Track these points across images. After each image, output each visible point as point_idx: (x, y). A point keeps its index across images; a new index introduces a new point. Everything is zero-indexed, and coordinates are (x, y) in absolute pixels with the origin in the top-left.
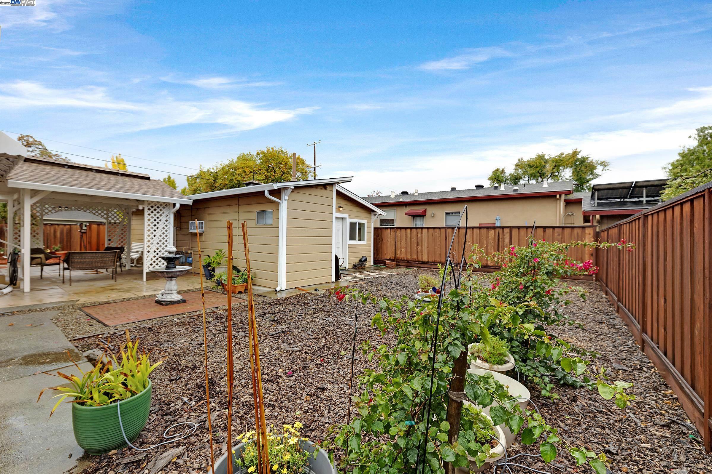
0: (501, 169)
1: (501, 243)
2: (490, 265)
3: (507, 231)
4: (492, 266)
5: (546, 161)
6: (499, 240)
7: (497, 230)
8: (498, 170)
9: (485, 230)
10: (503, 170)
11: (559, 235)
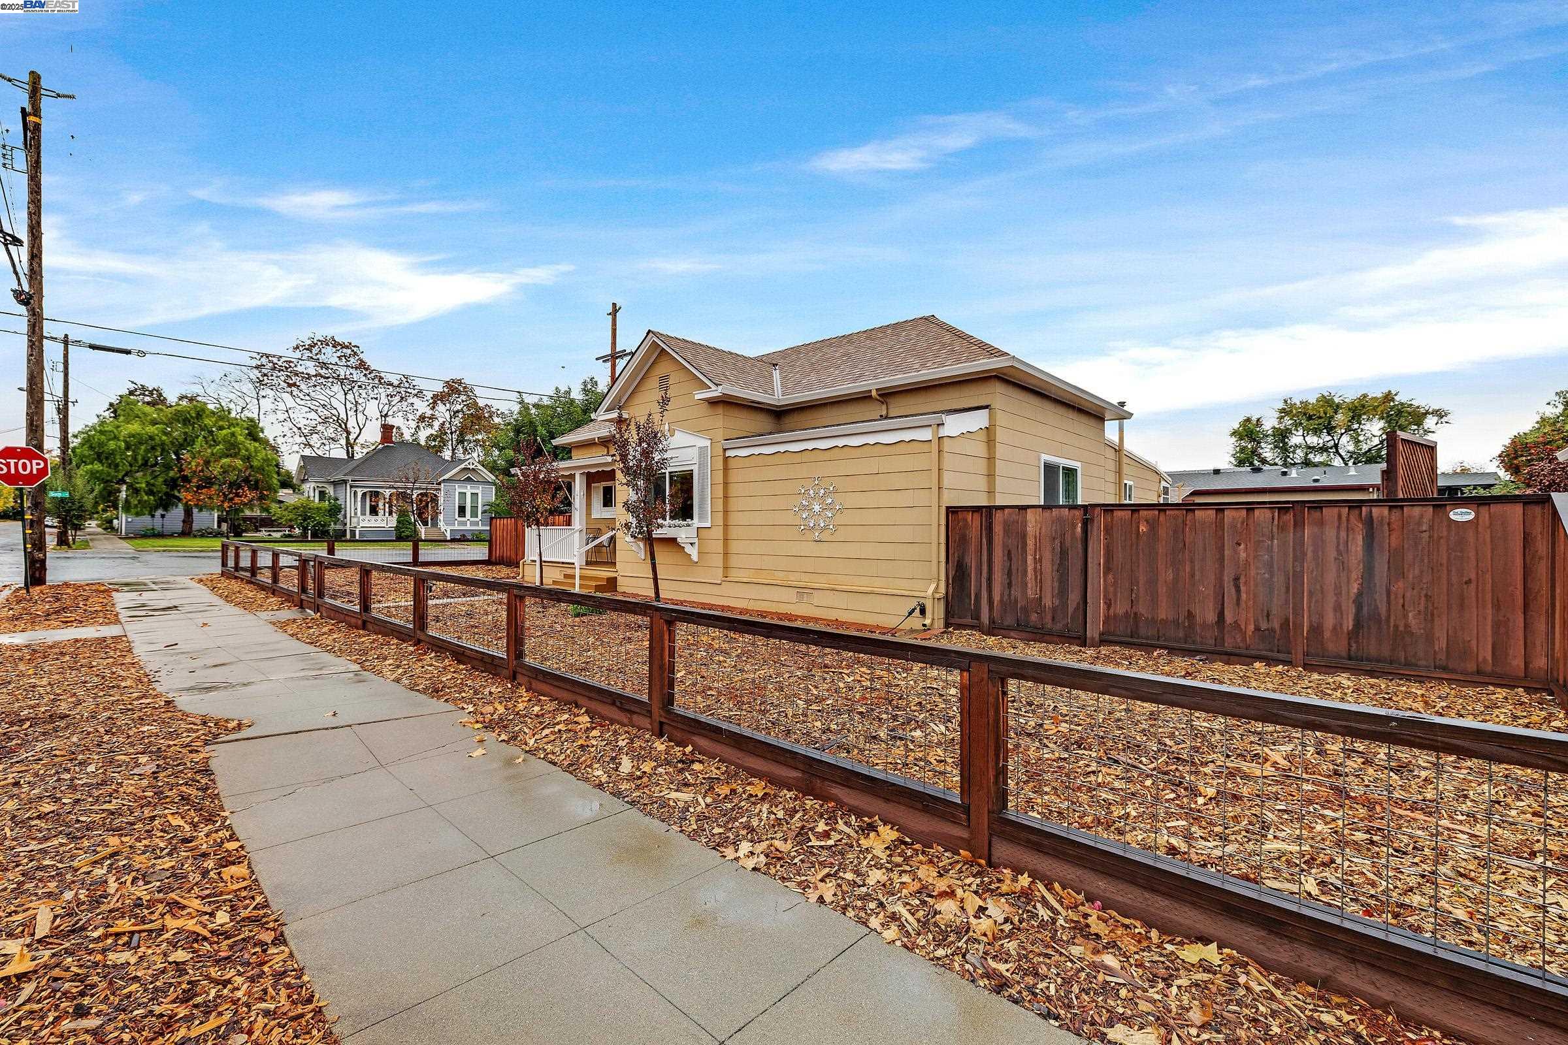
0: (1254, 419)
5: (1337, 408)
8: (1248, 420)
10: (1258, 420)
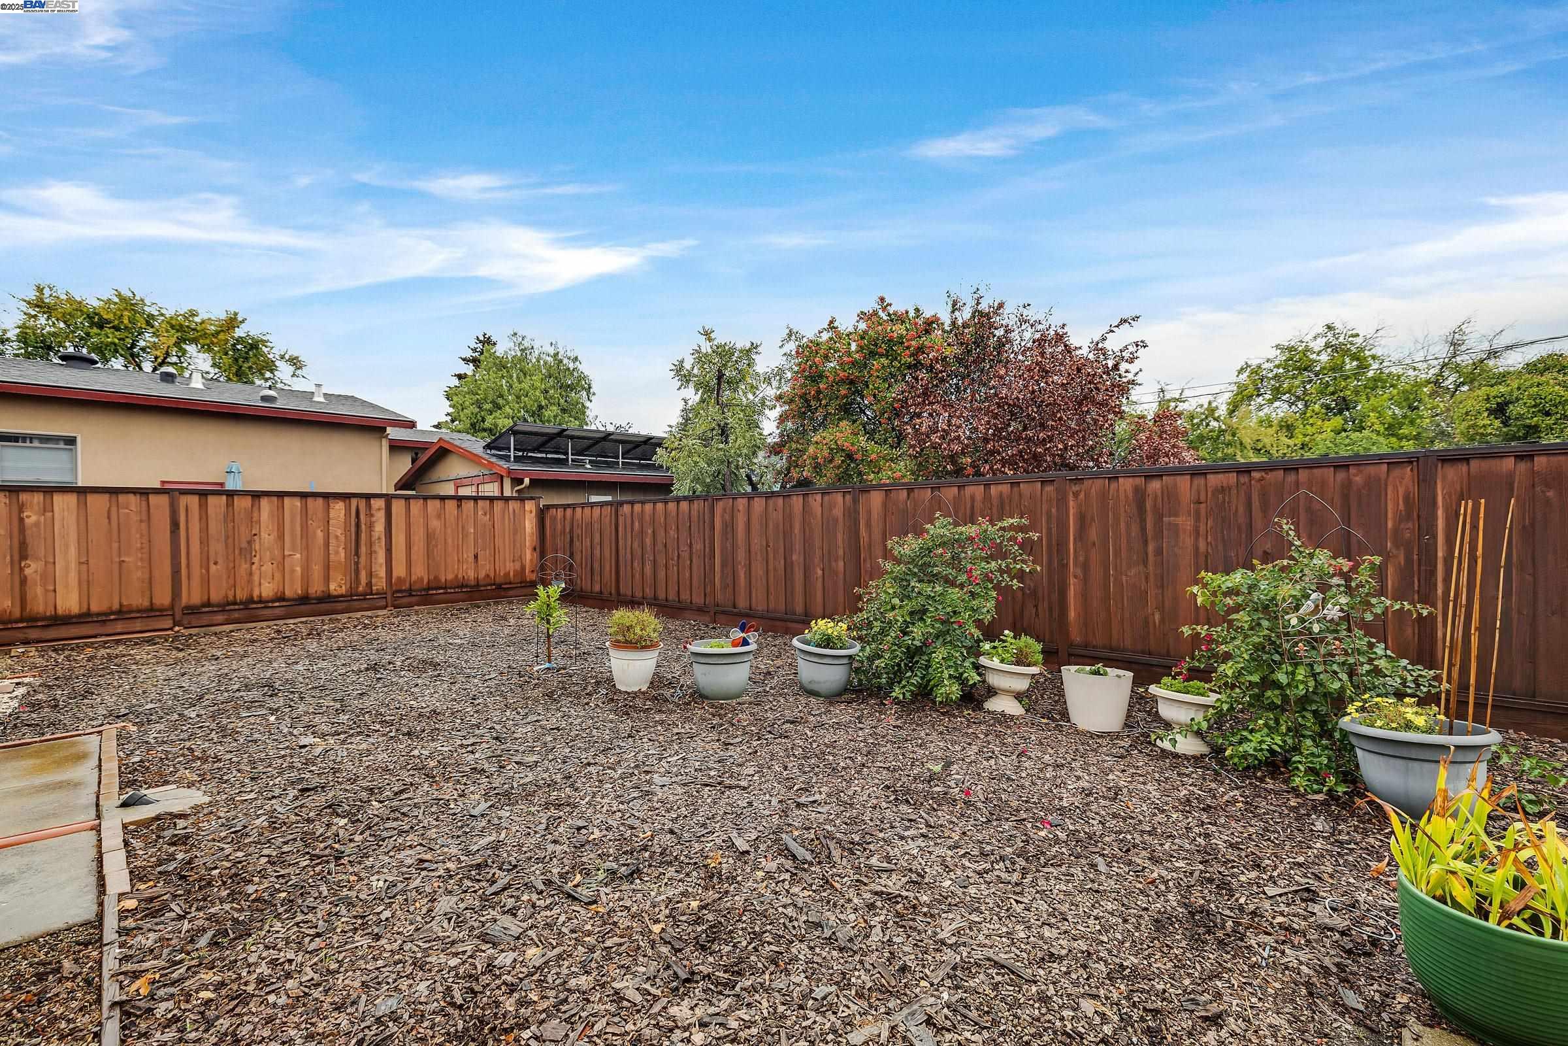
1: (363, 536)
2: (335, 593)
3: (378, 504)
4: (342, 596)
6: (358, 525)
7: (354, 502)
9: (320, 501)
11: (485, 514)
